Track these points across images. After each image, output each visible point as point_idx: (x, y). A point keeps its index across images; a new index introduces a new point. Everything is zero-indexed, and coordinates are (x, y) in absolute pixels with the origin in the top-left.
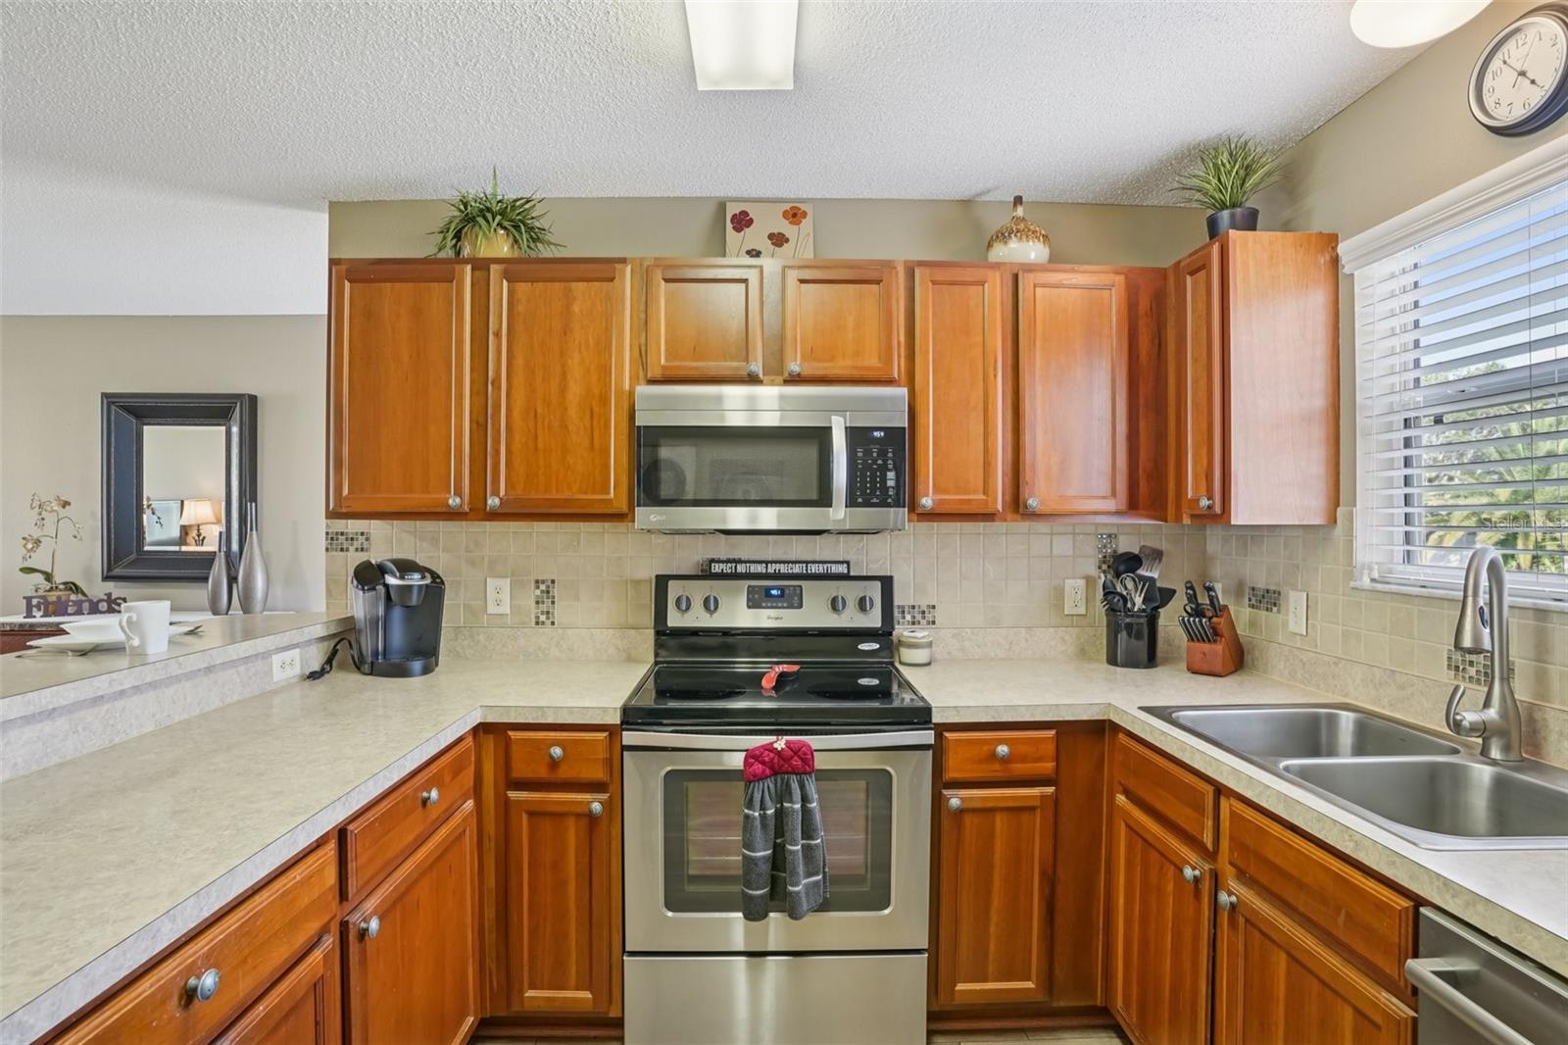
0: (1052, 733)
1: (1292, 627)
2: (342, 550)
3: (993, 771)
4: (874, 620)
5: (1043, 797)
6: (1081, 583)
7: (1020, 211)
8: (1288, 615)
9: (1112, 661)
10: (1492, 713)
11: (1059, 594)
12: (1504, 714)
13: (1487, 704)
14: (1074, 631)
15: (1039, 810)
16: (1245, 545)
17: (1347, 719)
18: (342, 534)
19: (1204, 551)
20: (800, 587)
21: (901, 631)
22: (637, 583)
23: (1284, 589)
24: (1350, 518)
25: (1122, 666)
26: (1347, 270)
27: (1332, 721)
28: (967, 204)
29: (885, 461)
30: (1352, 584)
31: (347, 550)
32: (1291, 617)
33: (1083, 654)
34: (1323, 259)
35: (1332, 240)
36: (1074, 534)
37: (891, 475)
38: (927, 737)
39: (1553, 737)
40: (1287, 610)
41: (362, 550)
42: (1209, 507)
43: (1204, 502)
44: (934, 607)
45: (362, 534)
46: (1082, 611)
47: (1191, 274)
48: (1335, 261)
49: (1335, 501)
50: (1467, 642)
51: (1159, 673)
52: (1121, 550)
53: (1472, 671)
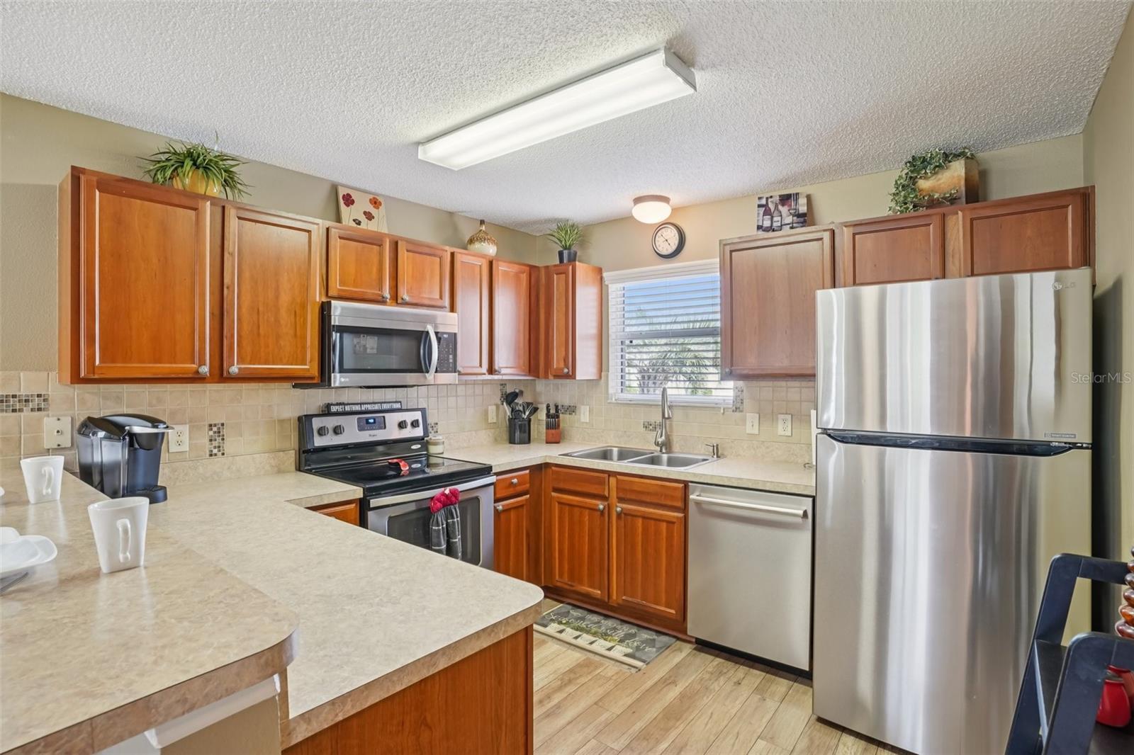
0: (528, 471)
1: (583, 420)
2: (14, 411)
3: (511, 491)
4: (419, 432)
5: (526, 500)
6: (494, 407)
7: (483, 228)
8: (580, 415)
9: (511, 442)
10: (663, 437)
11: (486, 413)
12: (666, 438)
13: (661, 436)
14: (493, 431)
15: (525, 507)
16: (558, 388)
17: (615, 451)
18: (14, 396)
20: (384, 417)
21: (432, 437)
22: (281, 421)
23: (578, 406)
24: (607, 376)
26: (606, 283)
28: (451, 214)
29: (449, 350)
30: (609, 401)
31: (21, 410)
32: (582, 415)
33: (496, 441)
34: (599, 277)
35: (600, 271)
36: (491, 384)
37: (451, 356)
38: (492, 479)
40: (580, 413)
41: (39, 409)
42: (568, 372)
43: (566, 370)
45: (39, 396)
46: (495, 421)
47: (557, 274)
48: (602, 278)
49: (601, 370)
50: (666, 416)
51: (532, 445)
52: (508, 392)
53: (651, 427)
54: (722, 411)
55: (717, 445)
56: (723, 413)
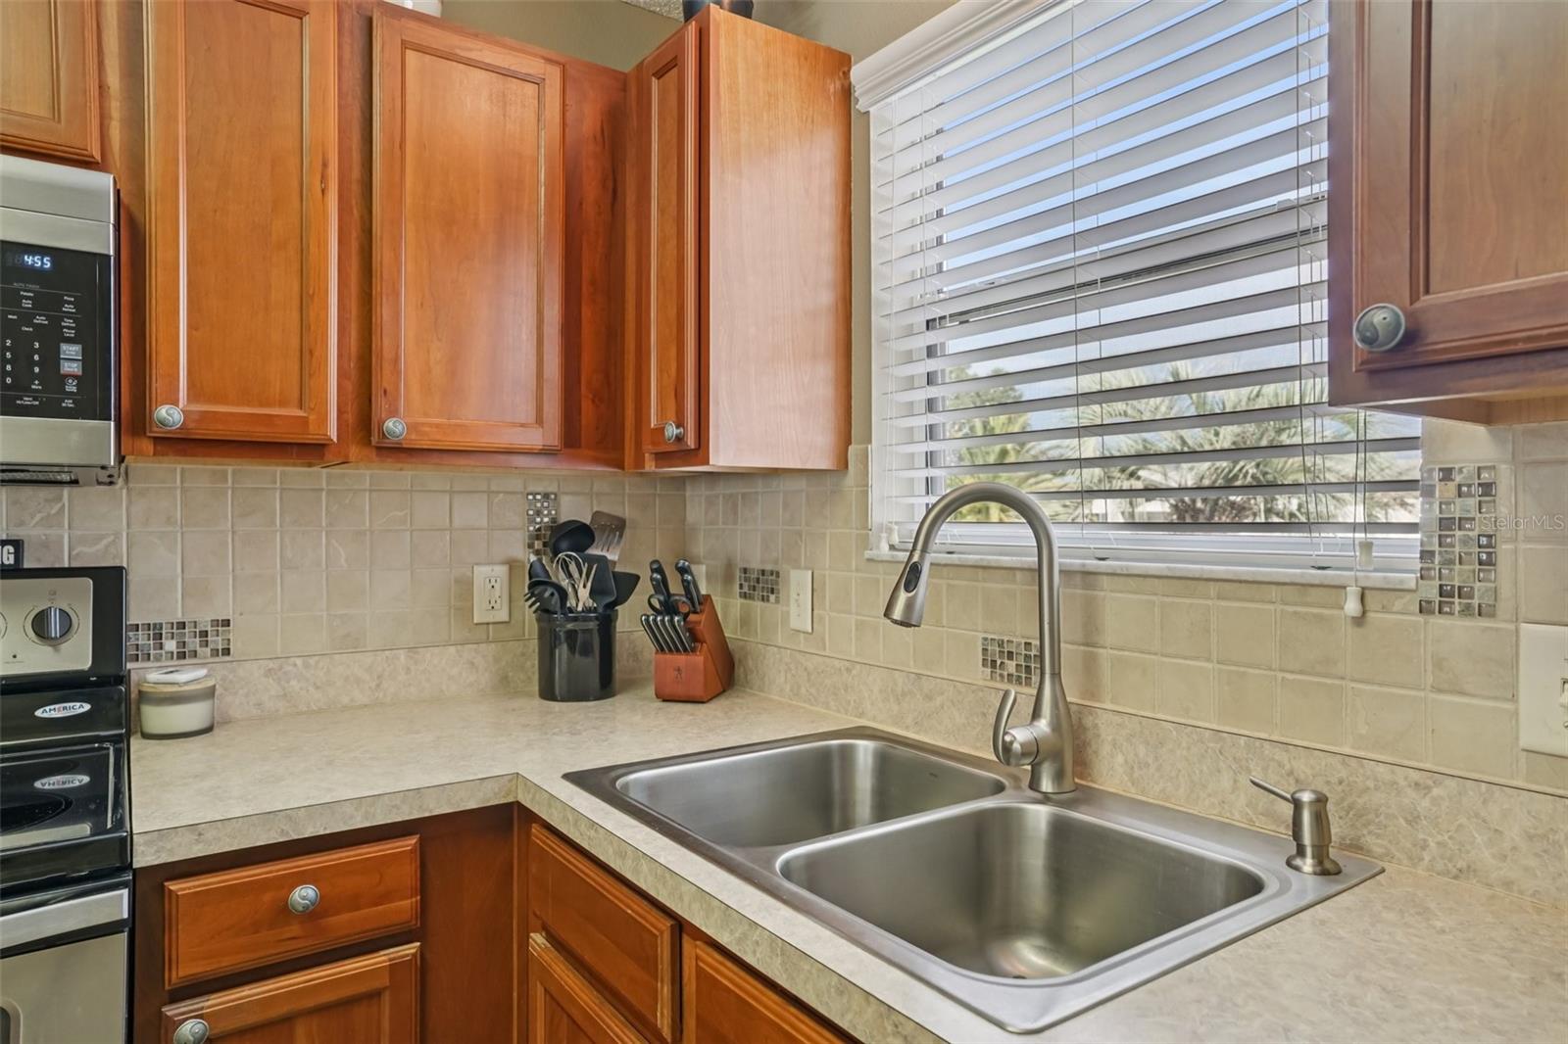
0: (412, 841)
1: (794, 623)
3: (291, 940)
4: (77, 655)
5: (394, 968)
6: (501, 571)
8: (788, 605)
9: (548, 693)
10: (1043, 725)
11: (464, 588)
12: (1056, 726)
13: (1036, 714)
14: (491, 649)
15: (386, 997)
16: (735, 506)
17: (865, 751)
19: (683, 520)
23: (783, 568)
24: (865, 457)
25: (562, 700)
27: (847, 754)
29: (55, 323)
30: (868, 554)
32: (793, 609)
33: (504, 686)
34: (834, 86)
35: (842, 63)
36: (489, 492)
37: (71, 351)
39: (1106, 749)
40: (788, 600)
42: (679, 439)
43: (672, 431)
44: (226, 623)
46: (503, 616)
47: (657, 75)
48: (847, 93)
49: (845, 438)
51: (619, 707)
52: (563, 519)
53: (1011, 666)
54: (1352, 606)
55: (1321, 800)
56: (1360, 620)
